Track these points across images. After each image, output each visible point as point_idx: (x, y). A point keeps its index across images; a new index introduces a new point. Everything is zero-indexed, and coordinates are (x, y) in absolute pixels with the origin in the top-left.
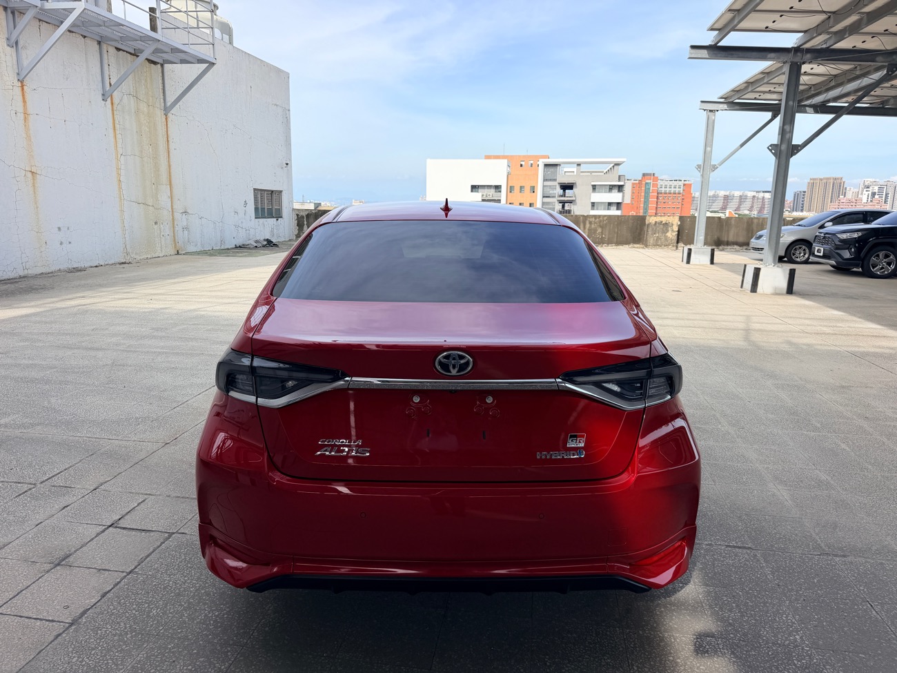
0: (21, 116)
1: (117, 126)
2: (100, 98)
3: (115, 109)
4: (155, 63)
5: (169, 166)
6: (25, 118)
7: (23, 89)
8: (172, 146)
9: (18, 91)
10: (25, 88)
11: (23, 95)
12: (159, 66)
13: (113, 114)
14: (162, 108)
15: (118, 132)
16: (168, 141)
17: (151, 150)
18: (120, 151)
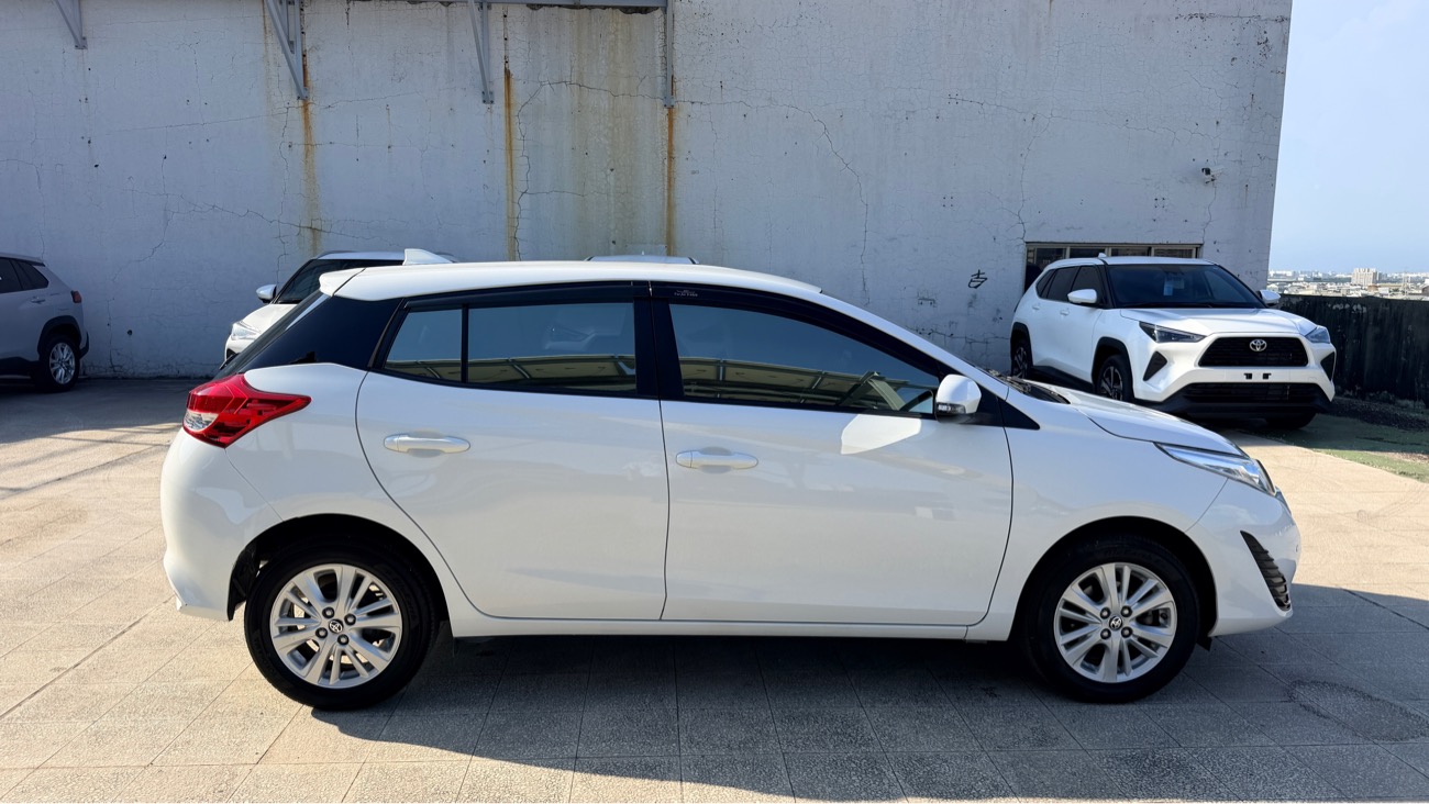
0: (301, 149)
1: (518, 143)
2: (480, 98)
3: (514, 112)
4: (644, 10)
5: (671, 207)
6: (308, 151)
7: (305, 108)
8: (682, 166)
9: (297, 114)
10: (311, 107)
11: (306, 119)
12: (658, 14)
13: (509, 122)
14: (659, 94)
15: (517, 153)
16: (671, 158)
17: (611, 179)
18: (520, 186)
